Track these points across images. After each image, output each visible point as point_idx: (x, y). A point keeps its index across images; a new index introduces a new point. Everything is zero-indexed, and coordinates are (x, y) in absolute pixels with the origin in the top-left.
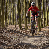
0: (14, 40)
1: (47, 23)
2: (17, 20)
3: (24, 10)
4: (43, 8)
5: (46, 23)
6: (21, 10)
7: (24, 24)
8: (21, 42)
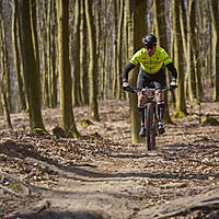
0: (5, 193)
1: (178, 103)
2: (17, 83)
3: (54, 31)
4: (158, 19)
5: (174, 100)
6: (39, 33)
7: (53, 111)
8: (44, 208)
